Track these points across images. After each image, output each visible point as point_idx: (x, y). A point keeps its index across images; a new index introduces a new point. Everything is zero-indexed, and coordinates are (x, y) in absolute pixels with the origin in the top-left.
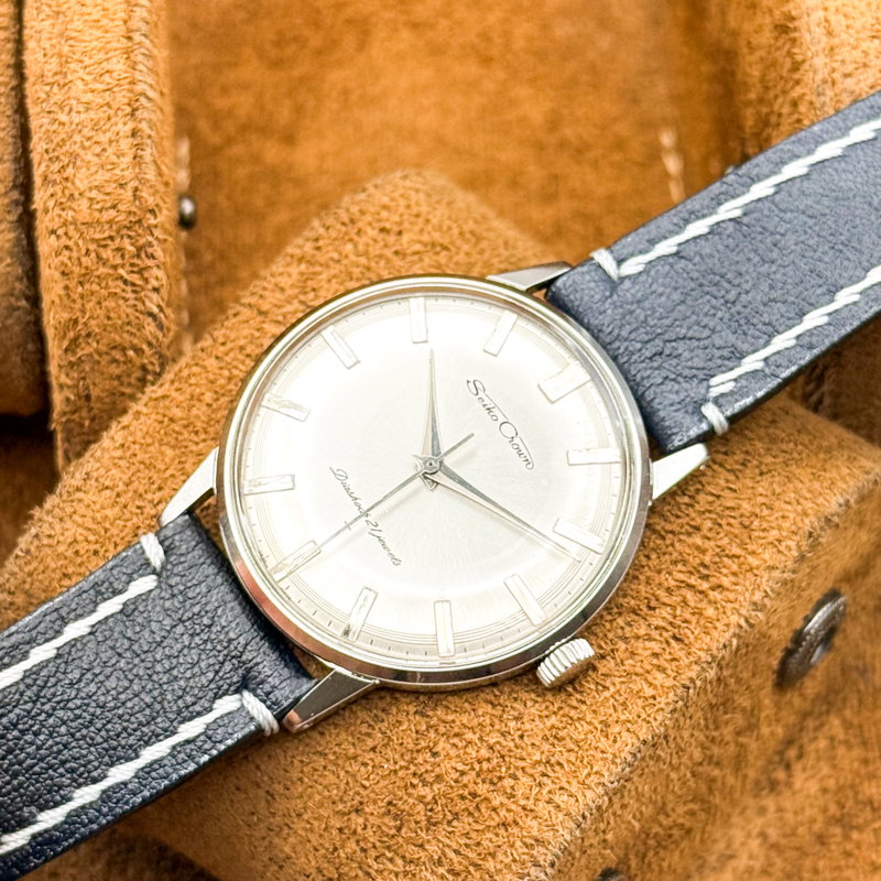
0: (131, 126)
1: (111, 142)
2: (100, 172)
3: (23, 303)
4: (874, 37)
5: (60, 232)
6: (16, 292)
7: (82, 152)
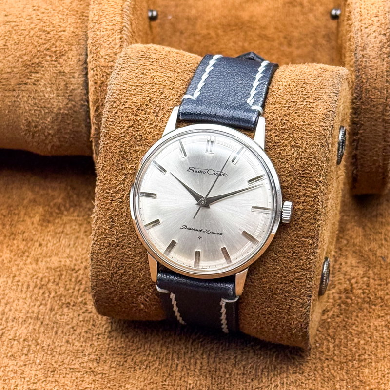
0: (120, 36)
1: (113, 40)
2: (109, 50)
3: (86, 103)
4: (376, 16)
5: (95, 69)
6: (84, 99)
7: (103, 44)
